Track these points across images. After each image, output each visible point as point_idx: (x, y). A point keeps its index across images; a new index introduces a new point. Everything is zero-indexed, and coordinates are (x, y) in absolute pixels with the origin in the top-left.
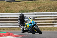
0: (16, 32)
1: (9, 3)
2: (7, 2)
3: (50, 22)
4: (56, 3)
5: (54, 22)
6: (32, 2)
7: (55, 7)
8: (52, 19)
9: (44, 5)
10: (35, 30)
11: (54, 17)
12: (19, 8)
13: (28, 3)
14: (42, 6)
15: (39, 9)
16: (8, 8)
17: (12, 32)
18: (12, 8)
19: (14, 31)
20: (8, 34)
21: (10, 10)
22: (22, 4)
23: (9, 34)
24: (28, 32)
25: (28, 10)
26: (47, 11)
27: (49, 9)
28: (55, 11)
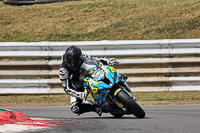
0: (38, 111)
1: (11, 7)
2: (6, 3)
3: (158, 75)
4: (176, 8)
5: (170, 75)
6: (93, 5)
7: (173, 21)
8: (161, 65)
9: (135, 16)
10: (120, 105)
11: (171, 56)
12: (49, 24)
13: (79, 7)
14: (128, 17)
15: (119, 28)
16: (9, 26)
17: (24, 110)
18: (23, 25)
19: (30, 107)
20: (9, 116)
21: (16, 32)
22: (59, 10)
23: (11, 117)
24: (98, 109)
25: (80, 33)
26: (146, 35)
27: (154, 27)
28: (173, 37)
